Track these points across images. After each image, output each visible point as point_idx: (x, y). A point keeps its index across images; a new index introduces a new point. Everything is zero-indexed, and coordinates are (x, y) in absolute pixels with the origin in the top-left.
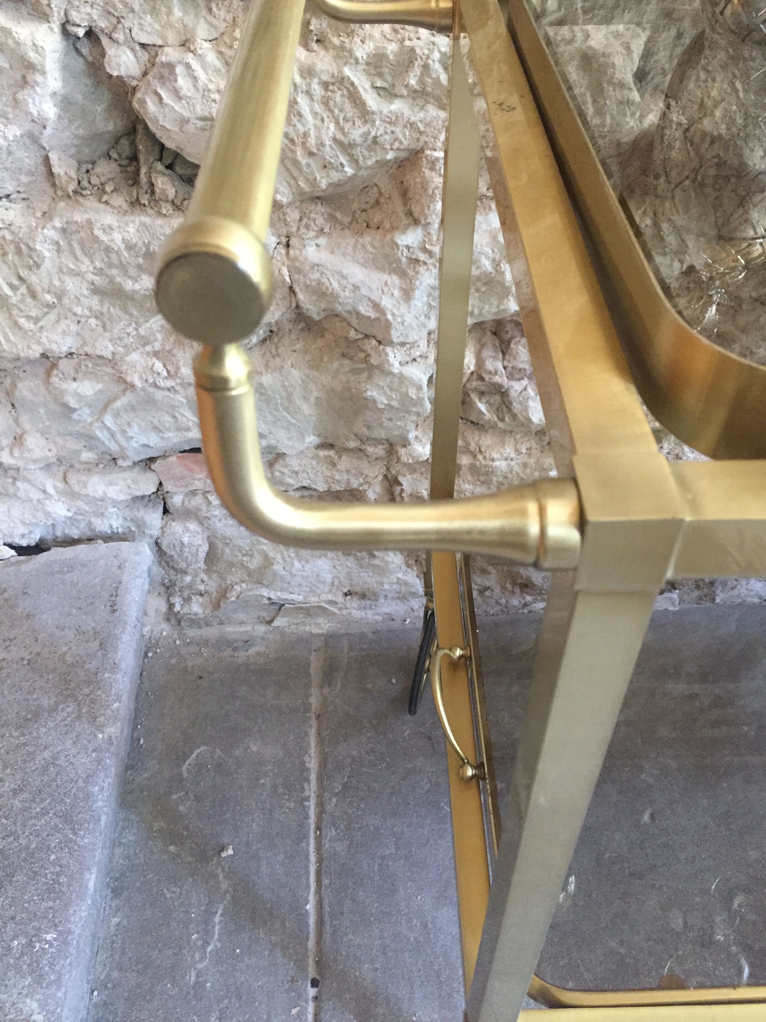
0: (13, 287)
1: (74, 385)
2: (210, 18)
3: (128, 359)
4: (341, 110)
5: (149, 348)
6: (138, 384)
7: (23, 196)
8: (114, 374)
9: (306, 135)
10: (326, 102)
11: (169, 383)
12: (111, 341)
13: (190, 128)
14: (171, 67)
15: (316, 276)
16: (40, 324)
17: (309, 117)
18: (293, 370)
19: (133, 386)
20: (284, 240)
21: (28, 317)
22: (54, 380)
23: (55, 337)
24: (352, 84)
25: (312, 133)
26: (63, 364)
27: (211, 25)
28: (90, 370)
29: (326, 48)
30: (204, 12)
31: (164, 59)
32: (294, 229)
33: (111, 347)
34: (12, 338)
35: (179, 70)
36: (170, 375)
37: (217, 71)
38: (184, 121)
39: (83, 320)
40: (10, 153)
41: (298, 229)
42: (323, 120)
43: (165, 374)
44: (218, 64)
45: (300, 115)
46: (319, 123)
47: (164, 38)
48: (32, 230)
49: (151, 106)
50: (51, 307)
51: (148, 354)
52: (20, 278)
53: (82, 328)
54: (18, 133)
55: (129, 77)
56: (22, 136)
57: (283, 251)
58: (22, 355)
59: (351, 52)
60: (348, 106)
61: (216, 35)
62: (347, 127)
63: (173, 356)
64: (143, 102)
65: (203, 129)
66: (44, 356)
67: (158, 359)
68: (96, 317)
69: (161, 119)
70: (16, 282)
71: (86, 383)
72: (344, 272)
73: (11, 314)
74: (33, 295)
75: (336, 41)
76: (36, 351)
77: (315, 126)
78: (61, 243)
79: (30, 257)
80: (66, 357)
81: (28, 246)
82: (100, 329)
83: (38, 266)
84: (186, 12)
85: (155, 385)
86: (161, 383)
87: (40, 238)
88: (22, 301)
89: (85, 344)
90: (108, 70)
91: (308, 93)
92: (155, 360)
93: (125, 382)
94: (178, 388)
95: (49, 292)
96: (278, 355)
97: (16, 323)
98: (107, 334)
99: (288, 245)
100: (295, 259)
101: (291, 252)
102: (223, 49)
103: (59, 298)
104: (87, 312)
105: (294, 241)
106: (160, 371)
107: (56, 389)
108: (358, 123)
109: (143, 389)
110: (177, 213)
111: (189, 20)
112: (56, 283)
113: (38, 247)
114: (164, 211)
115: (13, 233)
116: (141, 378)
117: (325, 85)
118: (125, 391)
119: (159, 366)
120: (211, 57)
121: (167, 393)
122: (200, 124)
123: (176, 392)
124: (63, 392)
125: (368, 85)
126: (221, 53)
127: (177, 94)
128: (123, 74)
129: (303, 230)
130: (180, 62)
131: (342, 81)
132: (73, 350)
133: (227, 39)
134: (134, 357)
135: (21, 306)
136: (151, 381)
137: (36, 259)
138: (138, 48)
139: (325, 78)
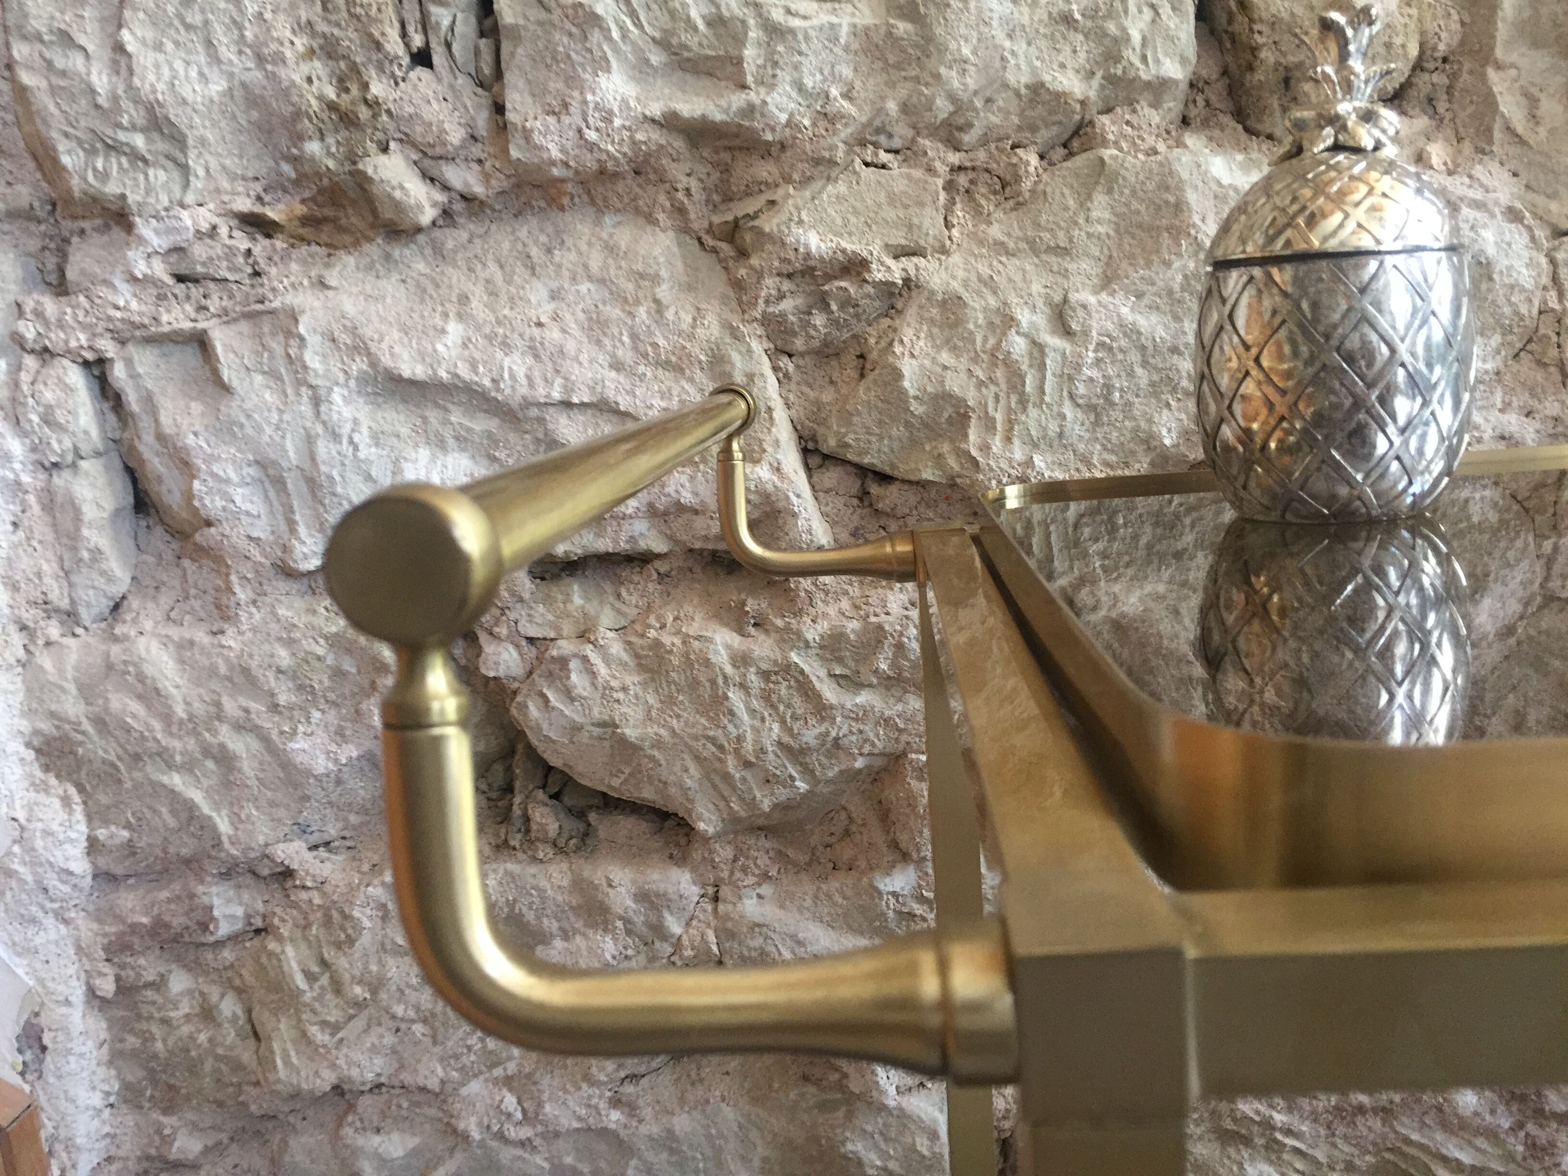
0: (310, 977)
1: (376, 1140)
2: (618, 605)
3: (464, 1091)
4: (788, 706)
5: (498, 1072)
6: (476, 1135)
7: (349, 843)
8: (440, 1120)
9: (740, 739)
10: (766, 697)
11: (525, 1132)
12: (442, 1060)
13: (584, 737)
14: (563, 662)
15: (758, 942)
16: (340, 1035)
17: (746, 717)
18: (723, 1105)
19: (465, 1137)
20: (711, 890)
21: (324, 1024)
22: (348, 1131)
23: (358, 1056)
24: (802, 672)
25: (749, 737)
26: (366, 1103)
27: (619, 611)
28: (404, 1113)
29: (767, 632)
30: (611, 599)
31: (555, 653)
32: (725, 874)
33: (440, 1071)
34: (294, 1060)
35: (574, 664)
36: (527, 1119)
37: (624, 665)
38: (577, 728)
39: (403, 1026)
40: (339, 782)
41: (732, 873)
42: (763, 720)
43: (519, 1115)
44: (625, 656)
45: (732, 713)
46: (757, 723)
47: (558, 629)
48: (352, 889)
49: (534, 711)
50: (359, 1005)
51: (496, 1081)
52: (324, 964)
53: (401, 1042)
54: (355, 754)
55: (508, 677)
56: (359, 758)
57: (709, 908)
58: (304, 1086)
59: (799, 634)
60: (797, 701)
61: (624, 623)
62: (796, 726)
63: (535, 1083)
64: (523, 707)
65: (601, 738)
66: (338, 1089)
67: (510, 1090)
68: (425, 1021)
69: (545, 726)
70: (315, 969)
71: (396, 1137)
72: (801, 936)
73: (299, 1020)
74: (337, 987)
75: (779, 622)
76: (327, 1079)
77: (753, 727)
78: (390, 906)
79: (343, 928)
80: (371, 1090)
81: (342, 912)
82: (428, 1040)
83: (351, 941)
84: (588, 599)
85: (500, 1136)
86: (512, 1133)
87: (360, 899)
88: (319, 998)
89: (402, 1067)
90: (483, 671)
91: (743, 686)
92: (505, 1091)
93: (455, 1131)
94: (537, 1142)
95: (360, 982)
96: (701, 1081)
97: (304, 1034)
98: (437, 1049)
99: (716, 899)
100: (727, 917)
101: (721, 907)
102: (633, 639)
103: (374, 992)
104: (411, 1014)
105: (726, 891)
106: (511, 1109)
107: (347, 1146)
108: (812, 721)
109: (482, 1144)
110: (559, 857)
111: (591, 608)
112: (374, 968)
113: (356, 914)
114: (541, 855)
115: (324, 895)
116: (480, 1124)
117: (765, 675)
118: (452, 1150)
119: (510, 1102)
120: (617, 648)
121: (519, 1152)
122: (597, 731)
123: (534, 1148)
124: (356, 1152)
125: (823, 673)
126: (629, 643)
127: (569, 695)
128: (501, 673)
129: (738, 875)
130: (575, 656)
131: (788, 669)
132: (383, 1080)
133: (638, 627)
134: (475, 1087)
135: (317, 1005)
136: (495, 1128)
137: (350, 931)
138: (524, 643)
139: (764, 666)
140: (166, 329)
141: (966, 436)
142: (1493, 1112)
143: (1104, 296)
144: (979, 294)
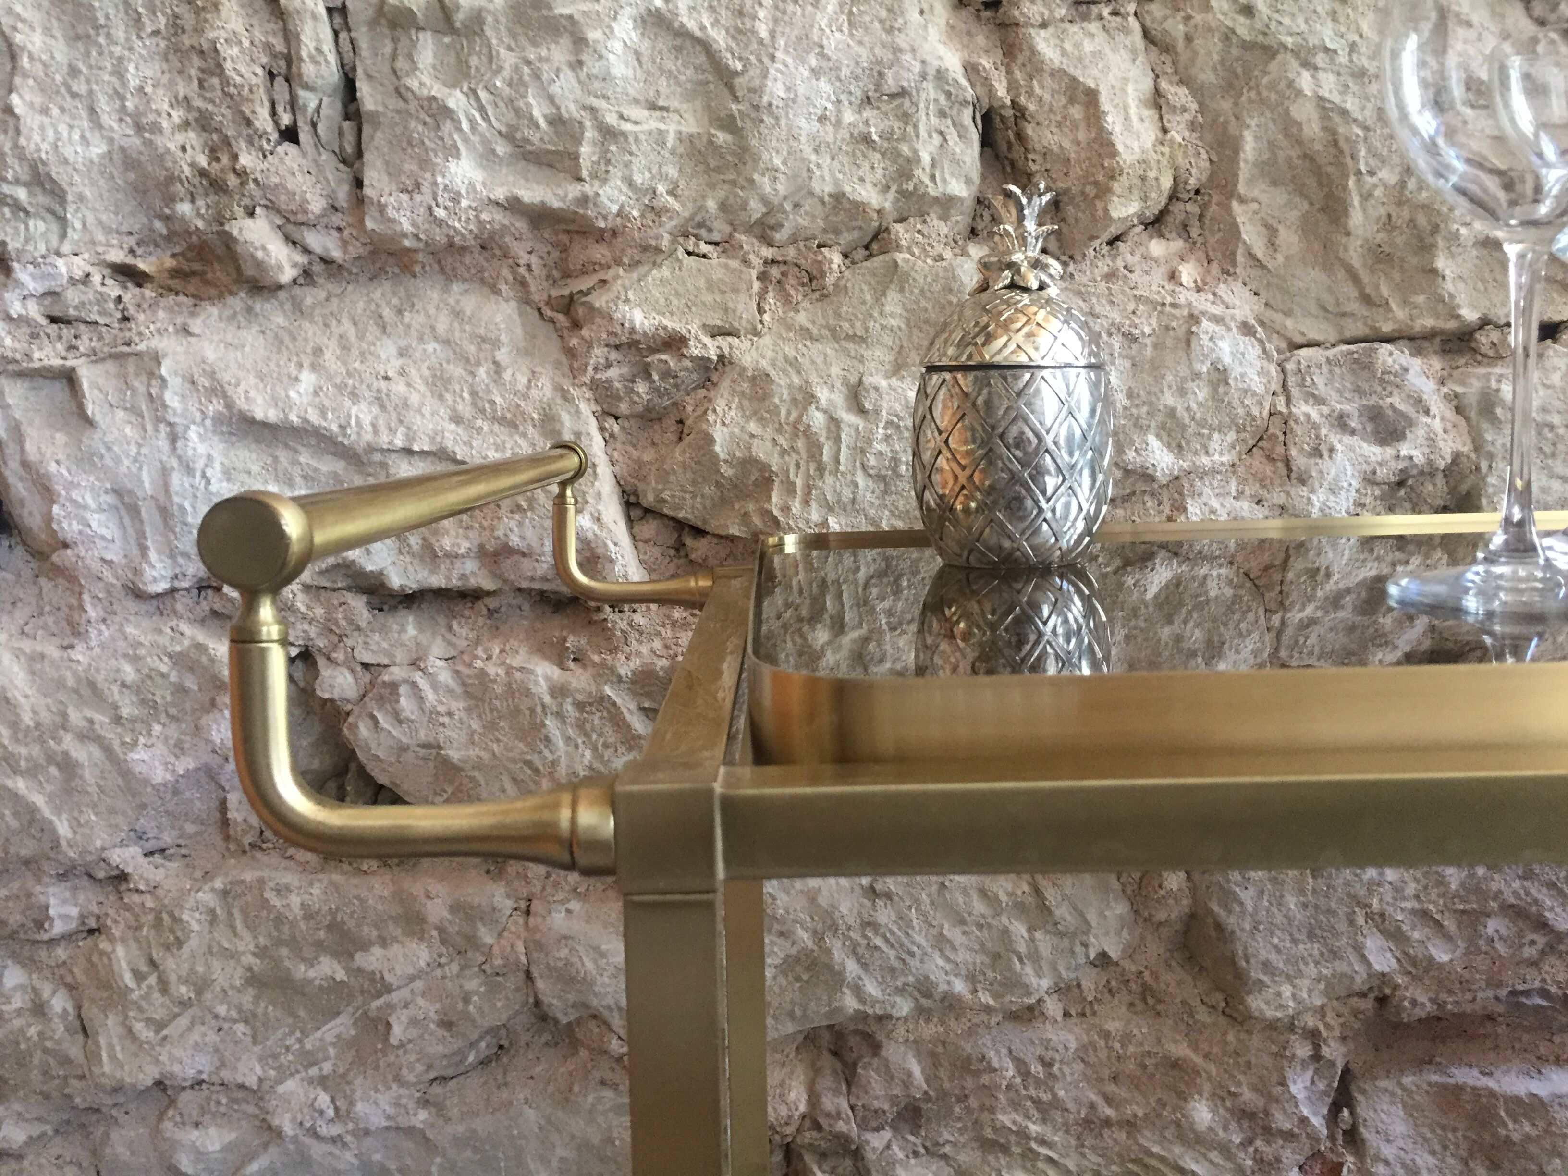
0: (139, 976)
1: (195, 1134)
2: (449, 636)
3: (281, 1089)
4: (600, 735)
5: (314, 1071)
6: (289, 1129)
7: (184, 851)
8: (256, 1116)
9: (554, 763)
10: (581, 726)
11: (335, 1130)
12: (261, 1059)
13: (409, 757)
14: (394, 687)
15: (564, 953)
16: (165, 1032)
17: (561, 744)
18: (526, 1108)
19: (279, 1134)
20: (523, 905)
21: (149, 1021)
22: (167, 1125)
23: (178, 1052)
24: (614, 704)
25: (563, 760)
26: (185, 1098)
27: (449, 643)
28: (223, 1109)
29: (584, 667)
30: (443, 630)
31: (386, 678)
32: (537, 889)
33: (258, 1070)
34: (120, 1056)
35: (402, 690)
36: (339, 1116)
37: (451, 691)
38: (403, 749)
39: (226, 1026)
40: (176, 792)
41: (544, 889)
42: (576, 746)
43: (331, 1113)
44: (452, 684)
45: (547, 740)
46: (571, 749)
47: (391, 656)
48: (183, 894)
49: (364, 730)
50: (185, 1004)
51: (311, 1081)
52: (153, 963)
53: (223, 1041)
54: (191, 766)
55: (342, 700)
56: (197, 770)
57: (521, 921)
58: (128, 1080)
59: (612, 669)
60: (609, 730)
61: (453, 653)
62: (607, 754)
63: (349, 1083)
64: (354, 727)
65: (425, 759)
66: (159, 1084)
67: (325, 1089)
68: (246, 1022)
69: (373, 745)
70: (144, 968)
71: (213, 1131)
72: (604, 947)
73: (126, 1017)
74: (164, 987)
75: (596, 658)
76: (147, 1076)
77: (567, 753)
78: (218, 911)
79: (172, 931)
80: (192, 1087)
81: (171, 915)
82: (249, 1039)
83: (179, 943)
84: (421, 630)
85: (313, 1133)
86: (324, 1130)
87: (190, 903)
88: (146, 997)
89: (223, 1065)
90: (319, 693)
91: (559, 715)
92: (319, 1090)
93: (270, 1127)
94: (349, 1139)
95: (186, 982)
96: (506, 1084)
97: (130, 1031)
98: (257, 1049)
99: (528, 912)
100: (536, 929)
101: (531, 920)
102: (461, 668)
103: (199, 992)
104: (234, 1014)
105: (536, 905)
106: (324, 1107)
107: (165, 1140)
108: (622, 749)
109: (295, 1139)
110: (382, 870)
111: (424, 639)
112: (200, 969)
113: (185, 917)
114: (365, 867)
115: (157, 898)
116: (293, 1120)
117: (580, 706)
118: (266, 1146)
119: (323, 1099)
120: (445, 676)
121: (329, 1148)
122: (422, 752)
123: (345, 1145)
124: (174, 1145)
125: (633, 706)
126: (457, 672)
127: (398, 718)
128: (336, 696)
129: (549, 890)
130: (405, 681)
131: (602, 700)
132: (204, 1076)
133: (466, 657)
134: (290, 1086)
135: (143, 1004)
136: (308, 1125)
137: (179, 934)
138: (359, 668)
139: (580, 697)
140: (37, 365)
141: (770, 498)
142: (1225, 1128)
143: (894, 381)
144: (784, 371)
